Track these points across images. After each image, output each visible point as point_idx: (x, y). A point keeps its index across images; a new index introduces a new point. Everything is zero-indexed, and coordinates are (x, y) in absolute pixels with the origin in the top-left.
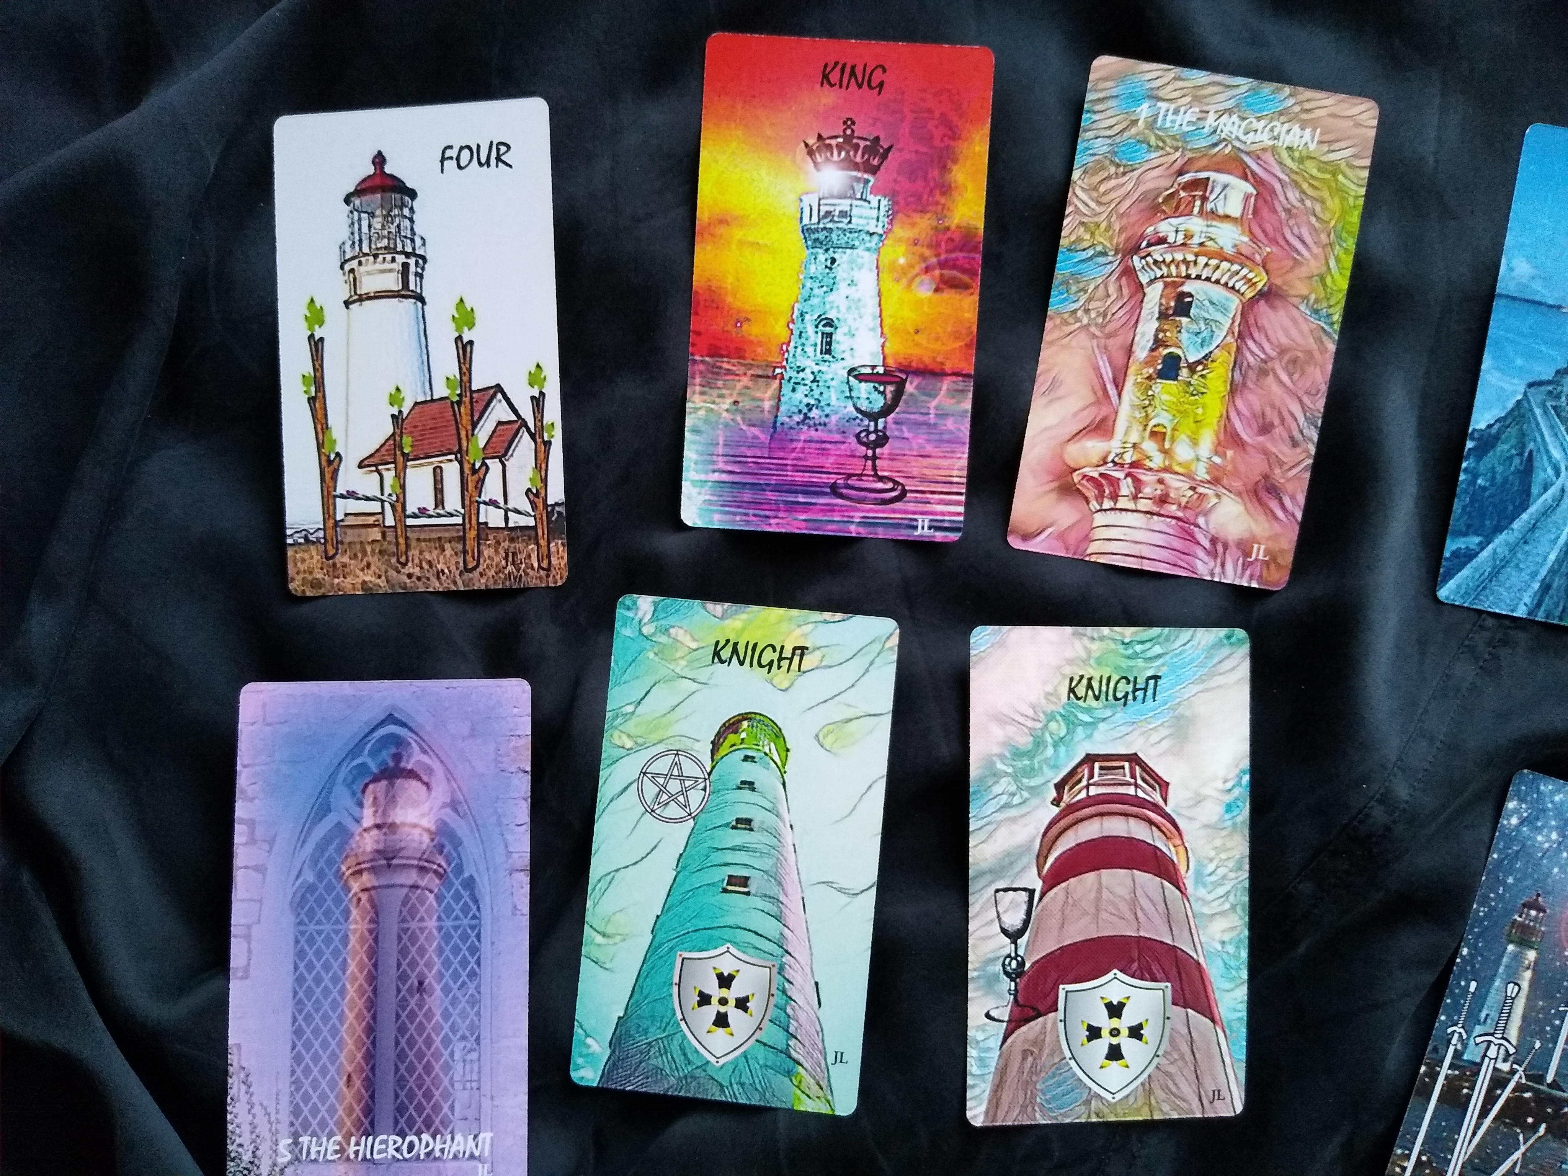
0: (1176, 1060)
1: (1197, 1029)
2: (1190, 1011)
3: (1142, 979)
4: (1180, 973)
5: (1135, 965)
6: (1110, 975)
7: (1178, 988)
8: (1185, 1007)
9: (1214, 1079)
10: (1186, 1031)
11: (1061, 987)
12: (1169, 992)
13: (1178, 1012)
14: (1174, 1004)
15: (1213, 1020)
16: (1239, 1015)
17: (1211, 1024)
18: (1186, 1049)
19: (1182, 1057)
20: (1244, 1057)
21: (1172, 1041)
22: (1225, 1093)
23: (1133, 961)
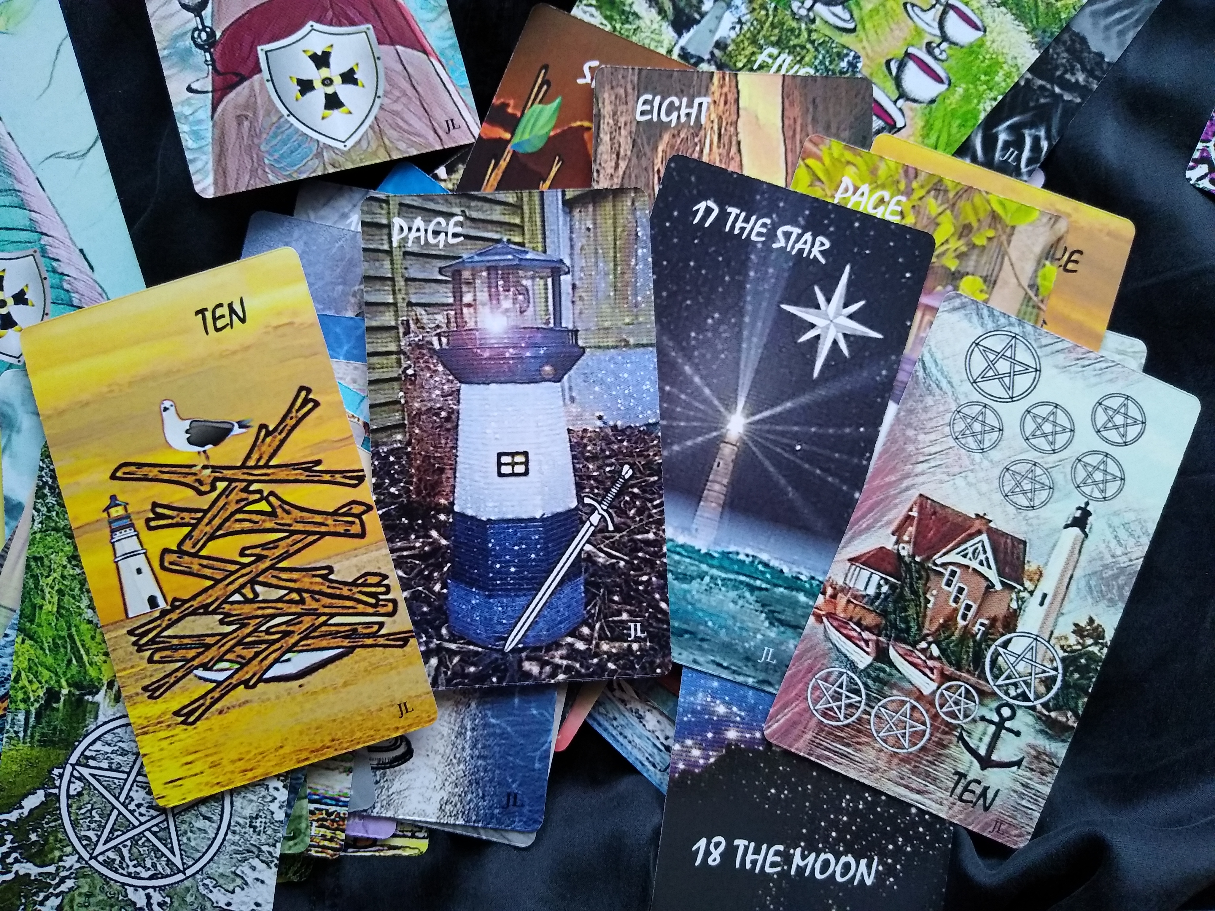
0: (398, 98)
1: (412, 64)
2: (399, 48)
3: (341, 26)
4: (377, 12)
5: (330, 13)
6: (307, 28)
7: (380, 27)
8: (393, 43)
9: (444, 109)
10: (401, 67)
11: (259, 48)
12: (372, 33)
13: (386, 51)
14: (380, 43)
15: (425, 52)
16: (450, 42)
17: (425, 56)
18: (406, 86)
19: (404, 94)
20: (467, 82)
21: (389, 80)
22: (458, 121)
23: (327, 10)
